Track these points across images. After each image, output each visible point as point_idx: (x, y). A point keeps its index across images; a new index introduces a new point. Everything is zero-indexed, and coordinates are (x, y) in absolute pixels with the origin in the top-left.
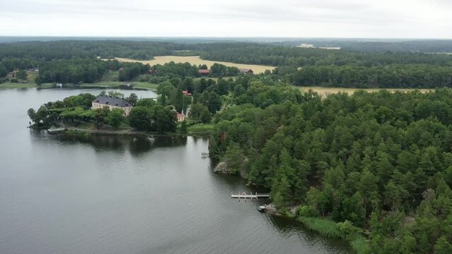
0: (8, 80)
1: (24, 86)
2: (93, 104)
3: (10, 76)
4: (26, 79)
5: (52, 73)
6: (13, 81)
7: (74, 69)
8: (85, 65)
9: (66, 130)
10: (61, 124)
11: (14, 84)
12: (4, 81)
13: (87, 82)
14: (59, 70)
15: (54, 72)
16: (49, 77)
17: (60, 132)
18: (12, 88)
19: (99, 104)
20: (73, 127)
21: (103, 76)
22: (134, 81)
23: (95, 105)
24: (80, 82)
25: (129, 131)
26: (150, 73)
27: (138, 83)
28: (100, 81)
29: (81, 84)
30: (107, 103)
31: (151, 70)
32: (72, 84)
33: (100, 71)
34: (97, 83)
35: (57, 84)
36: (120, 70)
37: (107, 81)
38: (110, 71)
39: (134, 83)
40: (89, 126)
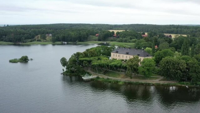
0: (35, 40)
1: (45, 43)
2: (112, 54)
3: (36, 37)
4: (45, 39)
5: (61, 36)
6: (38, 41)
7: (73, 34)
8: (78, 32)
9: (98, 78)
11: (39, 42)
12: (33, 41)
13: (80, 41)
14: (64, 34)
15: (61, 35)
16: (59, 39)
17: (92, 80)
18: (37, 44)
19: (119, 54)
20: (102, 75)
21: (88, 38)
22: (107, 41)
23: (114, 55)
24: (77, 41)
25: (159, 81)
26: (114, 37)
27: (110, 42)
28: (87, 41)
29: (77, 42)
30: (127, 54)
31: (115, 35)
32: (72, 42)
33: (88, 35)
34: (86, 42)
35: (64, 43)
36: (97, 35)
37: (91, 41)
38: (90, 36)
39: (108, 42)
40: (119, 75)
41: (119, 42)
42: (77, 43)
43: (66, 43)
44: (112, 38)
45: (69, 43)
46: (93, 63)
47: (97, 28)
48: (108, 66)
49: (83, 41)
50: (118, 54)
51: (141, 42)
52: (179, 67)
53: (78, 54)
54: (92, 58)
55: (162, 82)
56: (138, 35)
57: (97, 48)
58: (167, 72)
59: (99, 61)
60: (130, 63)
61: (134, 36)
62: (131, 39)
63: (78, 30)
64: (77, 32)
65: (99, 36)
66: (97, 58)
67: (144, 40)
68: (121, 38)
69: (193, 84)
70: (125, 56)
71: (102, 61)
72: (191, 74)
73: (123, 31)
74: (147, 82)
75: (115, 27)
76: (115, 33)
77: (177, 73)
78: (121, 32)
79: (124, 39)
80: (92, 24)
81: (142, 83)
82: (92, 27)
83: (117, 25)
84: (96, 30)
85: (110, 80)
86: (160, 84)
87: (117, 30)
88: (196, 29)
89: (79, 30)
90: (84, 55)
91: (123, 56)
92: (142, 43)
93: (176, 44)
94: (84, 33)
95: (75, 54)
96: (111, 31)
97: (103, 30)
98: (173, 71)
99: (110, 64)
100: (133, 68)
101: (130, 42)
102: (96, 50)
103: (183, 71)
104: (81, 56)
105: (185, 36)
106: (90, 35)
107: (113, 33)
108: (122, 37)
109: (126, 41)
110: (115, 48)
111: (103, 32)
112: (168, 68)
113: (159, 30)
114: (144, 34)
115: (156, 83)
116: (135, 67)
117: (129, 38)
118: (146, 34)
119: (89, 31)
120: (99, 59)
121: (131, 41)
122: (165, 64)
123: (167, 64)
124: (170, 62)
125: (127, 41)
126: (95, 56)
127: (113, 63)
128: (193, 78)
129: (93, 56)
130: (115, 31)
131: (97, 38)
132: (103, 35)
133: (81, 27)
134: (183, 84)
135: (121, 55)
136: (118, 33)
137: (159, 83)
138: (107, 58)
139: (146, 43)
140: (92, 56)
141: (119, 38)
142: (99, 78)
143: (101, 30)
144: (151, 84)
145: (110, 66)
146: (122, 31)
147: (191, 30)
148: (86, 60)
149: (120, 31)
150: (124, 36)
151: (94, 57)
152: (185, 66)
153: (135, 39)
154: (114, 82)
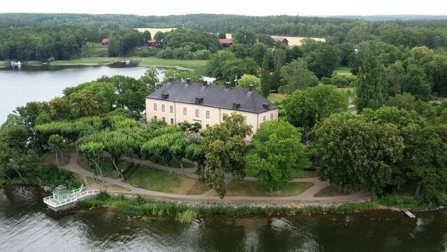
2: (149, 103)
7: (38, 39)
8: (54, 33)
9: (103, 196)
10: (82, 173)
13: (60, 58)
19: (172, 104)
20: (118, 182)
21: (81, 49)
22: (132, 56)
23: (155, 105)
24: (49, 59)
25: (316, 195)
26: (150, 45)
27: (139, 59)
28: (79, 57)
29: (51, 61)
30: (199, 102)
31: (153, 40)
32: (37, 62)
33: (79, 41)
34: (76, 61)
35: (13, 63)
36: (105, 41)
37: (89, 56)
38: (88, 43)
39: (135, 59)
40: (177, 179)
41: (165, 58)
42: (51, 64)
43: (19, 63)
44: (145, 49)
45: (30, 63)
46: (81, 142)
47: (105, 24)
48: (137, 150)
49: (67, 58)
50: (167, 104)
51: (224, 59)
52: (383, 149)
53: (32, 110)
54: (79, 124)
55: (326, 203)
56: (209, 40)
57: (101, 84)
58: (345, 169)
59: (106, 134)
60: (217, 144)
61: (202, 42)
62: (194, 50)
63: (54, 29)
64: (51, 35)
65: (112, 43)
66: (97, 120)
67: (233, 54)
68: (168, 49)
69: (427, 203)
70: (192, 109)
71: (115, 133)
72: (419, 171)
73: (173, 30)
74: (279, 206)
75: (150, 22)
76: (152, 36)
77: (376, 170)
78: (167, 33)
79: (177, 51)
80: (95, 14)
81: (259, 209)
82: (92, 23)
83: (154, 16)
84: (103, 29)
85: (147, 206)
86: (320, 208)
87: (156, 28)
88: (337, 24)
89: (57, 30)
90: (53, 112)
91: (185, 109)
92: (228, 62)
93: (315, 62)
94: (71, 36)
95: (21, 110)
96: (142, 30)
97: (122, 28)
98: (365, 164)
99: (144, 146)
100: (227, 162)
101: (191, 58)
102: (95, 90)
103: (394, 161)
104: (44, 115)
105: (323, 40)
106: (89, 40)
107: (147, 35)
108: (171, 46)
109: (181, 56)
110: (157, 81)
111: (122, 34)
112: (347, 156)
113: (254, 26)
114: (224, 37)
115: (307, 205)
116: (235, 155)
117: (188, 48)
118: (229, 36)
119: (85, 30)
120: (106, 124)
121: (194, 54)
122: (338, 140)
123: (344, 142)
124: (354, 133)
125: (185, 56)
126: (92, 115)
127: (153, 142)
128: (428, 183)
129: (84, 115)
130: (153, 32)
131: (105, 49)
132: (121, 41)
133: (65, 22)
134: (395, 204)
135: (180, 107)
136: (160, 36)
137: (316, 205)
138: (134, 121)
139: (240, 60)
140: (82, 114)
141: (162, 48)
142: (108, 196)
143: (116, 27)
144: (290, 210)
145: (146, 151)
146: (169, 30)
147: (328, 25)
148: (58, 132)
149: (164, 31)
150: (176, 42)
151: (89, 119)
152: (401, 144)
153: (205, 50)
154: (160, 213)
